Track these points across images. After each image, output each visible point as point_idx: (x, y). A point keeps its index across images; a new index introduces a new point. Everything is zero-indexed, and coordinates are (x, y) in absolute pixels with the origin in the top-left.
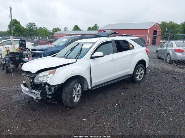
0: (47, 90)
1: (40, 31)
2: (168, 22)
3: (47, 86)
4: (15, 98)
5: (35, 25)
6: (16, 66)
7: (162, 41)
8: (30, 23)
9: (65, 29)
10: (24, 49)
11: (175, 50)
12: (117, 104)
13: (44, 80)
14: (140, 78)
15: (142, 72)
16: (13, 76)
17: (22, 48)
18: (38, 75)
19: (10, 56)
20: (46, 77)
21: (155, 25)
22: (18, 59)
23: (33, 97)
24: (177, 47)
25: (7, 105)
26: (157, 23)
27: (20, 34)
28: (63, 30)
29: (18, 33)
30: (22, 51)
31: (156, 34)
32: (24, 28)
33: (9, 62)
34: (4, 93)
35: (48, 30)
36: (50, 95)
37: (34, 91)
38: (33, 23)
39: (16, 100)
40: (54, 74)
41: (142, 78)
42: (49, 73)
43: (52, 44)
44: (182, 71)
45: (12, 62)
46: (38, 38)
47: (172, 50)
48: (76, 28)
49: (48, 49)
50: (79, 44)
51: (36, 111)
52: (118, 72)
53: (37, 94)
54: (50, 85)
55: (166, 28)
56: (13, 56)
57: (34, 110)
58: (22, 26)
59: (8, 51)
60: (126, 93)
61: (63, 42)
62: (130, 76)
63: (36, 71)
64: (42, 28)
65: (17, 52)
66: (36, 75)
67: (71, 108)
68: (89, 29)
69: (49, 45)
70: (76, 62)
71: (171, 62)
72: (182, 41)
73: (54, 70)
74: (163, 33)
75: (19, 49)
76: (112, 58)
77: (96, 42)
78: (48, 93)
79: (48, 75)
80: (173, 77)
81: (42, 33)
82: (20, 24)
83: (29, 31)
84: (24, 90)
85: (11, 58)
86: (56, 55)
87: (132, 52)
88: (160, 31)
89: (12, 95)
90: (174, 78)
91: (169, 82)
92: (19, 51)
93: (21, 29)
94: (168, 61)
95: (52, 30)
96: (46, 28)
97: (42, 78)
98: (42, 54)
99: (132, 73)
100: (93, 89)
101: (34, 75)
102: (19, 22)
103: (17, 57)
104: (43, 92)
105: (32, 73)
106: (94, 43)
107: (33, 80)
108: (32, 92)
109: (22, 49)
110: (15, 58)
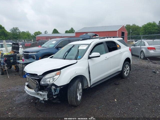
0: (53, 91)
1: (23, 35)
2: (131, 25)
3: (53, 87)
4: (18, 99)
5: (18, 30)
6: (9, 67)
7: (128, 41)
8: (14, 28)
9: (46, 32)
10: (17, 51)
11: (147, 48)
12: (116, 100)
13: (50, 81)
14: (126, 74)
15: (128, 68)
16: (9, 77)
17: (15, 50)
18: (44, 77)
19: (5, 58)
20: (52, 78)
21: (122, 27)
22: (12, 61)
23: (40, 98)
24: (149, 45)
25: (12, 108)
26: (123, 26)
27: (5, 38)
28: (44, 33)
29: (3, 37)
30: (16, 54)
31: (124, 35)
32: (8, 32)
33: (4, 64)
34: (5, 95)
35: (31, 34)
36: (55, 95)
37: (41, 93)
38: (17, 28)
39: (19, 102)
40: (60, 75)
41: (128, 74)
42: (54, 75)
43: (42, 46)
44: (158, 66)
45: (6, 64)
46: (23, 41)
47: (145, 48)
48: (55, 31)
49: (39, 51)
50: (74, 45)
51: (43, 111)
52: (110, 70)
53: (43, 95)
54: (56, 85)
55: (131, 29)
56: (7, 59)
57: (41, 111)
58: (6, 31)
59: (2, 54)
60: (119, 88)
61: (53, 44)
62: (120, 73)
63: (42, 74)
64: (25, 32)
65: (11, 55)
66: (43, 77)
67: (75, 106)
68: (67, 32)
69: (39, 47)
70: (77, 62)
71: (145, 58)
72: (152, 40)
73: (60, 71)
74: (129, 34)
75: (13, 52)
76: (106, 58)
77: (91, 44)
78: (54, 94)
79: (54, 77)
80: (152, 72)
81: (25, 36)
82: (5, 29)
83: (13, 35)
84: (29, 91)
85: (6, 61)
86: (53, 56)
87: (120, 52)
88: (126, 32)
89: (14, 97)
90: (154, 72)
91: (151, 76)
92: (13, 54)
93: (6, 33)
94: (142, 57)
95: (34, 34)
96: (28, 32)
97: (48, 80)
98: (35, 56)
99: (121, 70)
100: (92, 86)
101: (40, 77)
102: (4, 27)
103: (12, 59)
104: (50, 93)
105: (38, 75)
106: (89, 45)
107: (39, 82)
108: (38, 94)
109: (15, 52)
110: (10, 60)
